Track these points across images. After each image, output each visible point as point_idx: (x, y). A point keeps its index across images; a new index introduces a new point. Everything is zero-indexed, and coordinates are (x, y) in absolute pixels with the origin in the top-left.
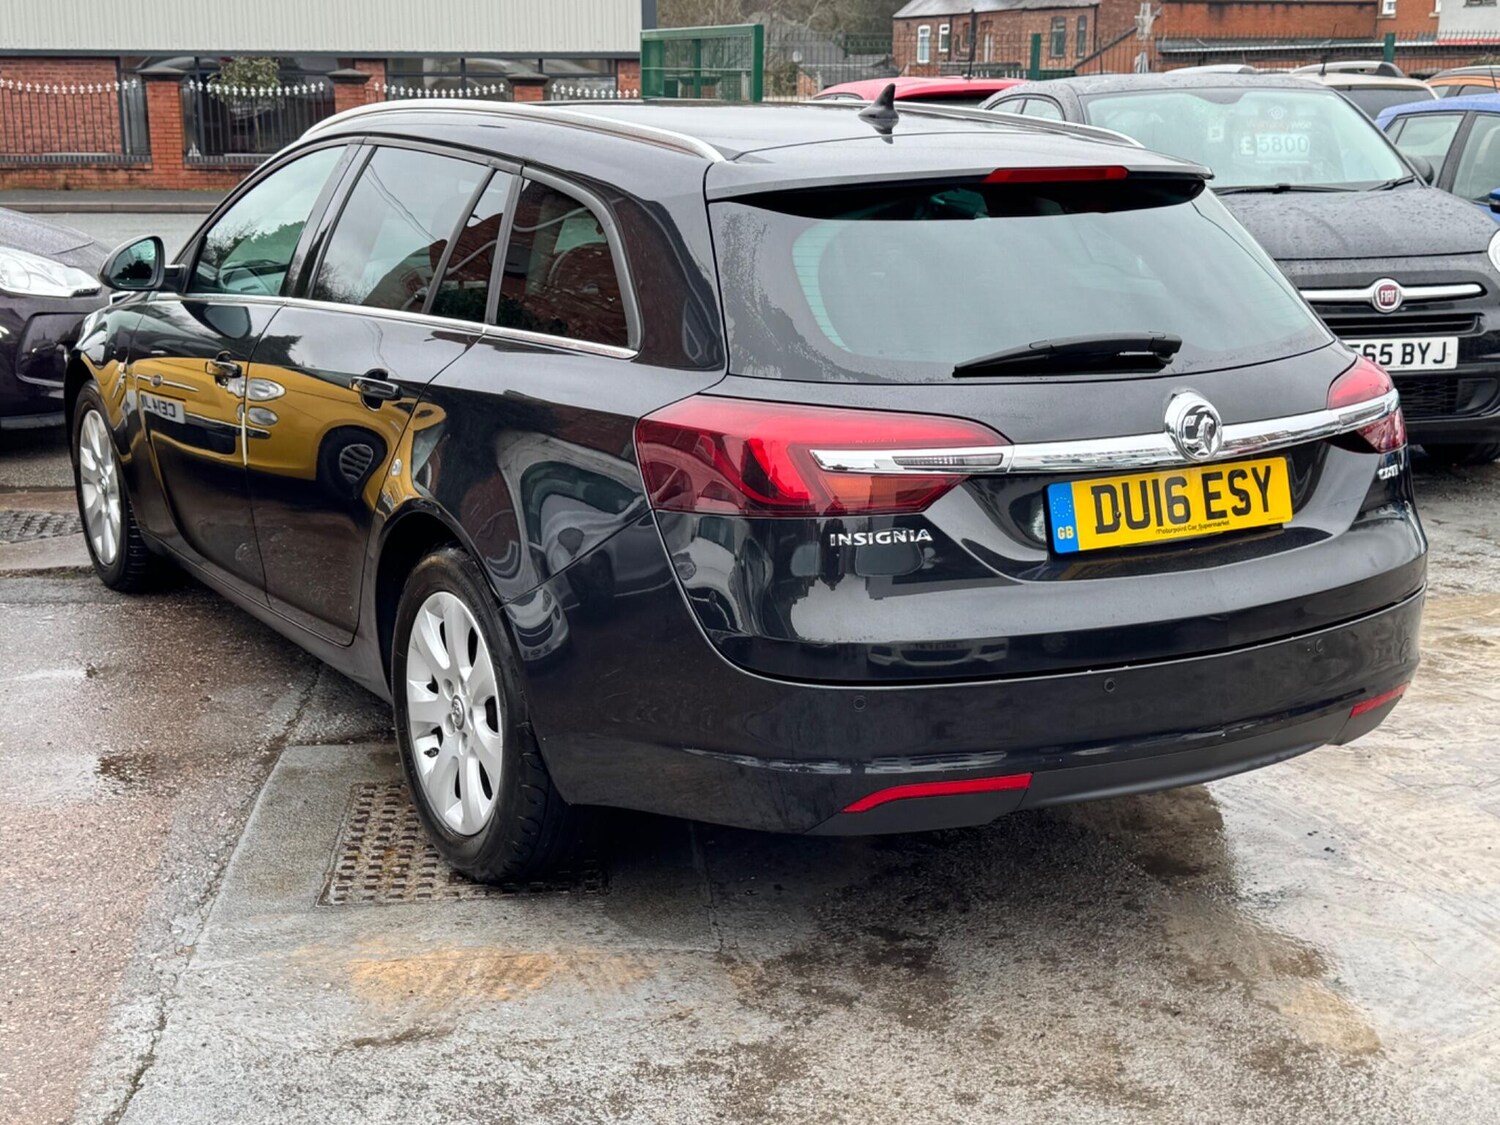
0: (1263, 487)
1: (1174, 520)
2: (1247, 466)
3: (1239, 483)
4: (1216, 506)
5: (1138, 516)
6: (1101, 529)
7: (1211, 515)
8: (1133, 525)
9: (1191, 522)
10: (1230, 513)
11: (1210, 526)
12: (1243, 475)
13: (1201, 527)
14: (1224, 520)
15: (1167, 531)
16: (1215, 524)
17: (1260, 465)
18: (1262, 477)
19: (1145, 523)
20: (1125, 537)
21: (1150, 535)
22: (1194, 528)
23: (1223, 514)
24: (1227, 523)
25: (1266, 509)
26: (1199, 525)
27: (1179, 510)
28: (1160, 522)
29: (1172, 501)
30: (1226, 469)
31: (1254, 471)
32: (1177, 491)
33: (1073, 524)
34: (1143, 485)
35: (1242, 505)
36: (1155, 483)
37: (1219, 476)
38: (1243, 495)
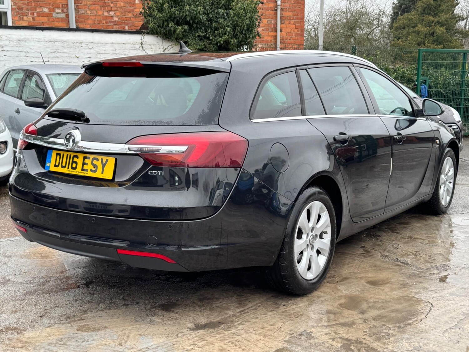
0: (104, 166)
1: (72, 168)
2: (99, 157)
3: (95, 162)
4: (85, 167)
5: (64, 165)
6: (55, 166)
7: (83, 170)
8: (63, 167)
9: (76, 170)
10: (89, 171)
11: (82, 173)
12: (97, 160)
13: (79, 172)
14: (87, 172)
15: (69, 171)
16: (83, 173)
17: (105, 158)
18: (104, 162)
19: (65, 167)
20: (59, 169)
21: (65, 171)
22: (77, 172)
23: (87, 170)
24: (87, 173)
25: (102, 173)
26: (78, 171)
27: (74, 165)
28: (68, 168)
29: (73, 162)
30: (92, 156)
31: (102, 160)
32: (75, 159)
33: (50, 163)
34: (67, 155)
35: (94, 169)
36: (70, 155)
37: (89, 158)
38: (95, 166)
